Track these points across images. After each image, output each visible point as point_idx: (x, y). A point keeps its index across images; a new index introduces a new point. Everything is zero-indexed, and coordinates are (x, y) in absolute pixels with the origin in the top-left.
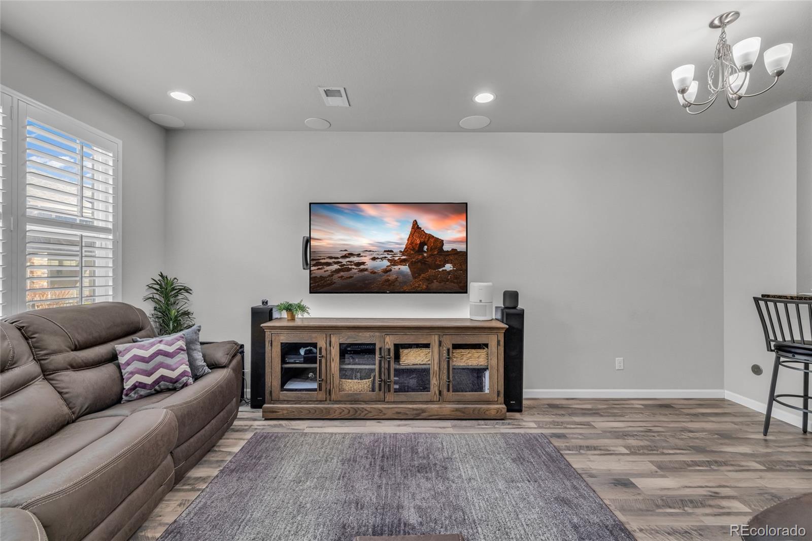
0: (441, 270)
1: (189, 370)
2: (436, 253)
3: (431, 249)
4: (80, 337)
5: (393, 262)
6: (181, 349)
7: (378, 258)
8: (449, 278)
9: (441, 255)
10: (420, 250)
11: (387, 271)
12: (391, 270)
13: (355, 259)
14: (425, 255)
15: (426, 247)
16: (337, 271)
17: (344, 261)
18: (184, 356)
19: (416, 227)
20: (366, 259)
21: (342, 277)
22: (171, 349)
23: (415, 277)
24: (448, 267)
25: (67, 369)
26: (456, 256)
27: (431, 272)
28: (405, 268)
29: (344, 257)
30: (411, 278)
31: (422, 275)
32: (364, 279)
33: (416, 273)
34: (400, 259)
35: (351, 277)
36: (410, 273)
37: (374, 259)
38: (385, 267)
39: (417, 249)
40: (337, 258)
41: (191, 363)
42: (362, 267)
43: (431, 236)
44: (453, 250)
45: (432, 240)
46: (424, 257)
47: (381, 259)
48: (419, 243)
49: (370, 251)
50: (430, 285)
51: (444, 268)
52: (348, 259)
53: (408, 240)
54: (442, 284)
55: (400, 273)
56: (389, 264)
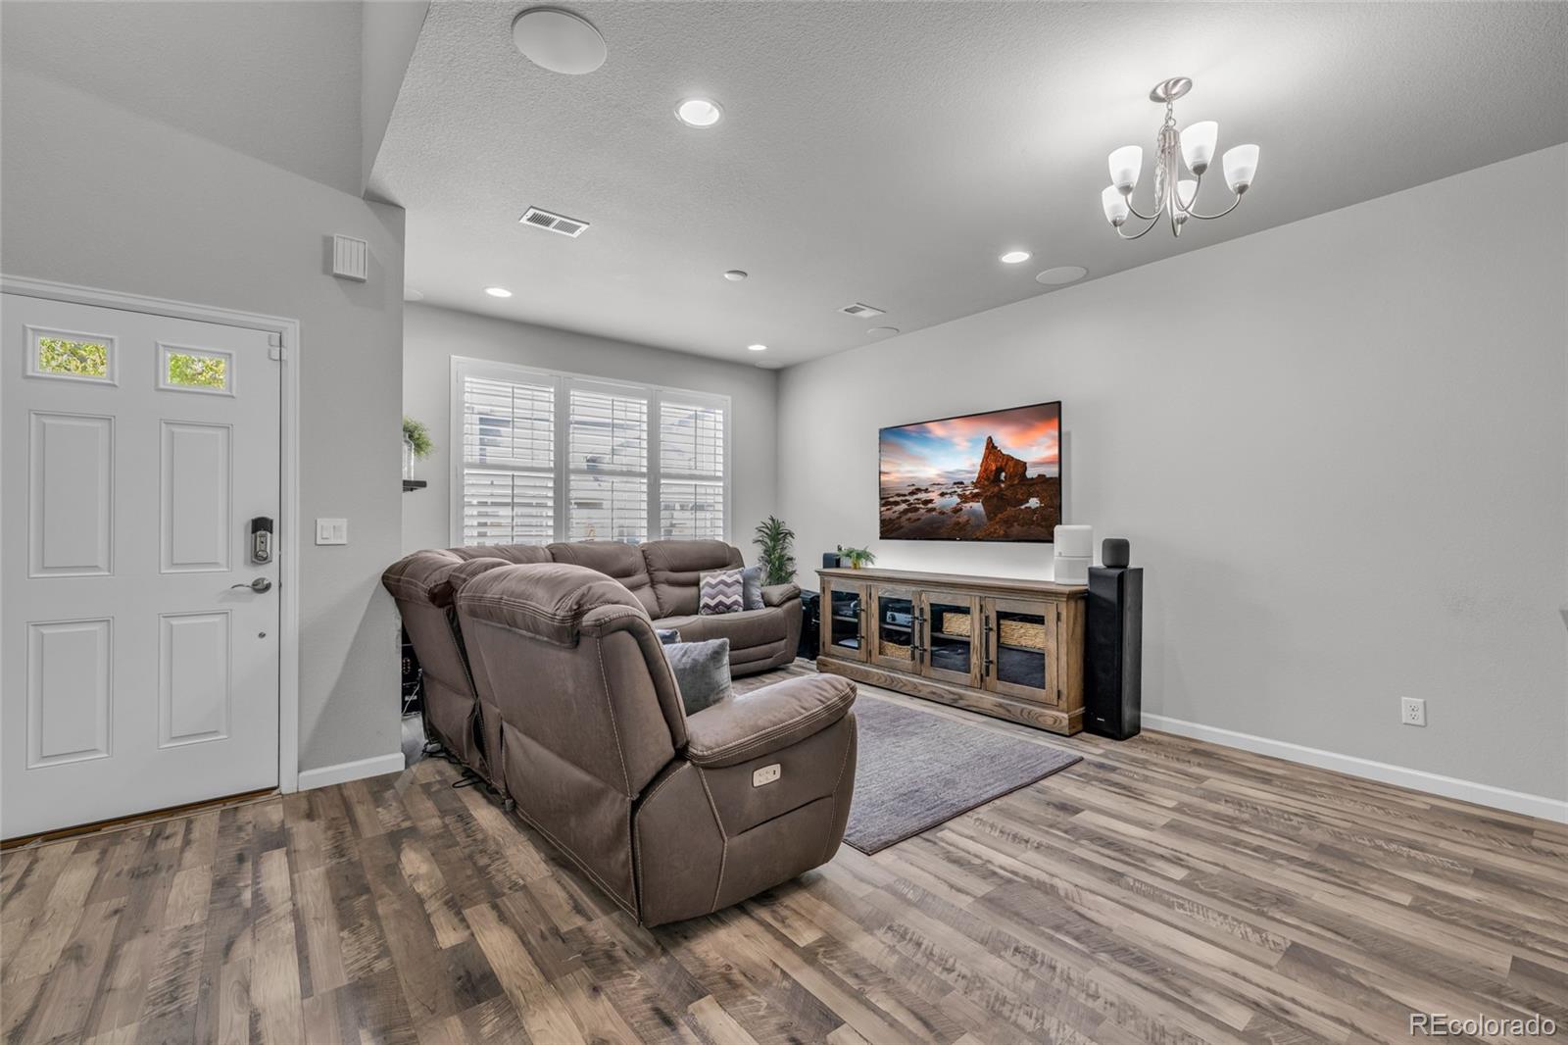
0: (1023, 507)
1: (741, 600)
2: (1016, 482)
3: (1011, 476)
4: (676, 563)
5: (964, 498)
6: (738, 582)
7: (947, 494)
8: (1035, 518)
9: (1024, 485)
10: (997, 480)
11: (957, 510)
12: (961, 509)
13: (923, 496)
14: (1003, 485)
15: (1003, 474)
16: (905, 512)
17: (911, 499)
18: (740, 589)
19: (991, 447)
20: (934, 496)
21: (909, 519)
22: (729, 580)
23: (990, 519)
24: (1034, 503)
25: (663, 583)
26: (1044, 486)
27: (1010, 511)
28: (978, 506)
29: (912, 493)
30: (985, 520)
31: (1000, 515)
32: (931, 522)
33: (991, 513)
34: (971, 493)
35: (919, 519)
36: (984, 513)
37: (942, 495)
38: (954, 505)
39: (992, 477)
40: (905, 495)
41: (746, 596)
42: (930, 506)
43: (1010, 458)
44: (1041, 476)
45: (1011, 464)
46: (1001, 489)
47: (950, 494)
48: (994, 468)
49: (939, 484)
50: (1008, 530)
51: (1027, 505)
52: (915, 497)
53: (981, 466)
54: (1025, 528)
55: (973, 513)
56: (959, 500)
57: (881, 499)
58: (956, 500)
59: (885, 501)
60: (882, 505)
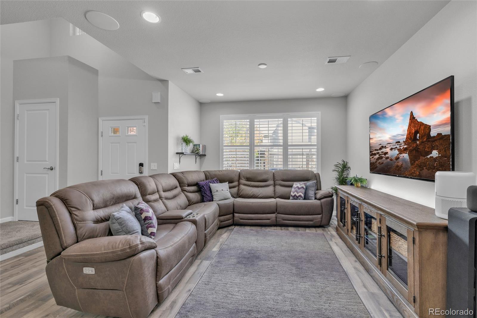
0: (429, 157)
2: (425, 140)
3: (422, 136)
5: (401, 151)
7: (393, 149)
8: (435, 165)
9: (429, 141)
10: (415, 139)
11: (397, 158)
12: (399, 158)
13: (384, 150)
14: (418, 142)
15: (418, 135)
16: (378, 159)
17: (380, 151)
18: (303, 191)
19: (412, 118)
20: (388, 150)
21: (380, 163)
23: (412, 164)
24: (435, 153)
26: (441, 141)
27: (422, 159)
28: (406, 156)
29: (380, 149)
30: (409, 165)
31: (417, 162)
32: (388, 165)
34: (403, 148)
35: (383, 163)
36: (409, 160)
37: (391, 149)
38: (396, 156)
39: (413, 138)
40: (378, 150)
41: (306, 194)
42: (387, 156)
43: (422, 124)
44: (439, 134)
45: (422, 128)
46: (417, 145)
47: (394, 149)
48: (414, 132)
49: (390, 143)
50: (421, 172)
51: (431, 155)
52: (382, 151)
53: (408, 131)
54: (430, 171)
55: (404, 160)
56: (398, 153)
57: (370, 152)
58: (397, 152)
59: (372, 154)
60: (371, 155)
